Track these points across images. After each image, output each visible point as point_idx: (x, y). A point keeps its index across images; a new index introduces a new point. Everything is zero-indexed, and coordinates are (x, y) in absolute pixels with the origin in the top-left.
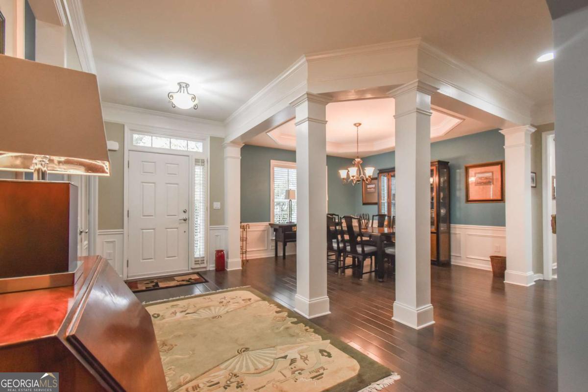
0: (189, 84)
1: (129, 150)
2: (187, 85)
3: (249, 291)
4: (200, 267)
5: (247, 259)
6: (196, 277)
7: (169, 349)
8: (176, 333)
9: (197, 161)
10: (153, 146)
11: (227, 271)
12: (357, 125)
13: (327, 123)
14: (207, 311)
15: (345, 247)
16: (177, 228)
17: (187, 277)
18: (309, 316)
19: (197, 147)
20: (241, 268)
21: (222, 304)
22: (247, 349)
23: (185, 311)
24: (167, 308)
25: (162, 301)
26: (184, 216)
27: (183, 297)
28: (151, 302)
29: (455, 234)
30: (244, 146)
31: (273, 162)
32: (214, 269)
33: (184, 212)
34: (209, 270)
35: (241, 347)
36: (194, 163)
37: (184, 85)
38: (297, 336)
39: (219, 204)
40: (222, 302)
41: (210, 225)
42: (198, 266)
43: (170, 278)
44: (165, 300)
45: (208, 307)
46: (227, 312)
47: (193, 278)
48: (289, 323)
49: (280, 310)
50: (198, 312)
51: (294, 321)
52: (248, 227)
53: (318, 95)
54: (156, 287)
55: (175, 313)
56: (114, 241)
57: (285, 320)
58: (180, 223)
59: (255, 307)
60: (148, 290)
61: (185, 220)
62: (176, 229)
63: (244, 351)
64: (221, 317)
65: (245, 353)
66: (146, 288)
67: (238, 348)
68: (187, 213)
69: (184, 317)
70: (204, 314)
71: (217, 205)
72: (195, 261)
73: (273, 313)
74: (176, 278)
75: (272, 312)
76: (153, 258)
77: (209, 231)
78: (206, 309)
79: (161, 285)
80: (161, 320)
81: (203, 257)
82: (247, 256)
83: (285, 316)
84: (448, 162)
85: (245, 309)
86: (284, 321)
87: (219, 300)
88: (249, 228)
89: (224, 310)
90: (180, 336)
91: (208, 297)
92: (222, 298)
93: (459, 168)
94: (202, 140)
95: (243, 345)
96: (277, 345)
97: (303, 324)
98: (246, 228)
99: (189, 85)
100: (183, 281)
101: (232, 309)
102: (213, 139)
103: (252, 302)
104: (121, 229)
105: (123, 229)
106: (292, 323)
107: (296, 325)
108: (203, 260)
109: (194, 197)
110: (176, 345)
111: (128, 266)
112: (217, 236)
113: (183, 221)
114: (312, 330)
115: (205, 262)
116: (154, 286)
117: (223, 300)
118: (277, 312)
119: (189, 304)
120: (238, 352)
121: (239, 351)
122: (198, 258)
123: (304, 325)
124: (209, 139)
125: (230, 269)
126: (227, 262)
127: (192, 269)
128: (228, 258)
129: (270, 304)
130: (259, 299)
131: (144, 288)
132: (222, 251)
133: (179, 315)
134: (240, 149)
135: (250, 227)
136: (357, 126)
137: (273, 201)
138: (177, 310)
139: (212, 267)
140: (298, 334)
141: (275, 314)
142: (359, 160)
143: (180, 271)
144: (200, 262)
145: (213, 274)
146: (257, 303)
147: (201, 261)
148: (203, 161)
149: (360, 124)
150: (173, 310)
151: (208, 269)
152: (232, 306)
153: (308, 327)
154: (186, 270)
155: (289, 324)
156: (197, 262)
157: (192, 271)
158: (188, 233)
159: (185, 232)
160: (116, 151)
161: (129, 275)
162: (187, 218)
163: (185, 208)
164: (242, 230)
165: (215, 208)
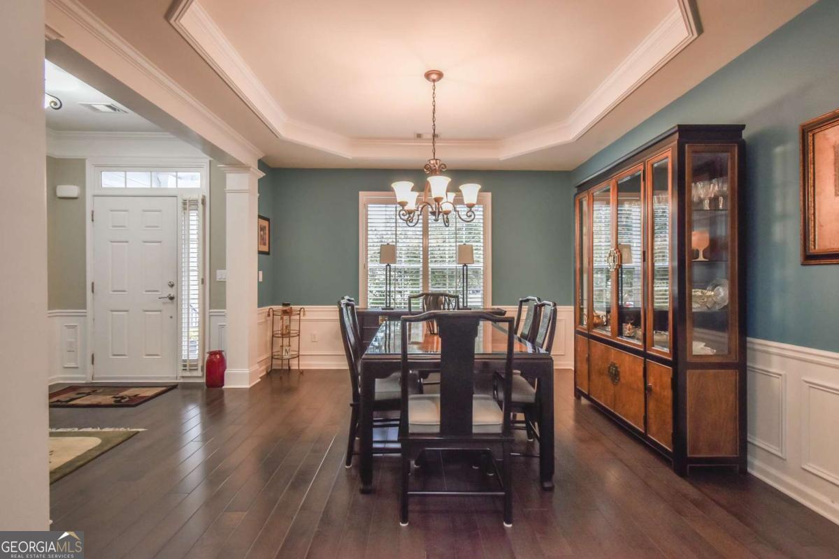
1: (94, 196)
4: (191, 376)
5: (301, 368)
9: (186, 203)
10: (128, 186)
11: (224, 390)
12: (432, 77)
16: (160, 311)
26: (172, 292)
29: (767, 373)
31: (363, 196)
33: (170, 286)
34: (200, 383)
39: (225, 273)
41: (210, 309)
42: (188, 374)
52: (302, 313)
56: (76, 326)
58: (164, 303)
61: (172, 298)
62: (159, 313)
68: (175, 287)
71: (222, 275)
72: (183, 366)
76: (126, 354)
77: (207, 316)
81: (197, 360)
84: (742, 127)
88: (304, 315)
93: (782, 141)
94: (198, 167)
98: (299, 314)
102: (213, 164)
104: (82, 309)
105: (85, 307)
108: (196, 365)
111: (93, 363)
112: (222, 326)
113: (170, 301)
122: (187, 361)
124: (207, 166)
125: (228, 385)
127: (183, 377)
132: (220, 353)
135: (306, 313)
136: (434, 81)
137: (365, 266)
143: (164, 378)
145: (204, 389)
147: (191, 366)
148: (193, 203)
149: (440, 75)
154: (173, 379)
156: (185, 367)
157: (181, 380)
158: (176, 319)
159: (171, 317)
160: (76, 198)
161: (96, 376)
162: (176, 296)
163: (172, 279)
164: (286, 317)
165: (218, 280)
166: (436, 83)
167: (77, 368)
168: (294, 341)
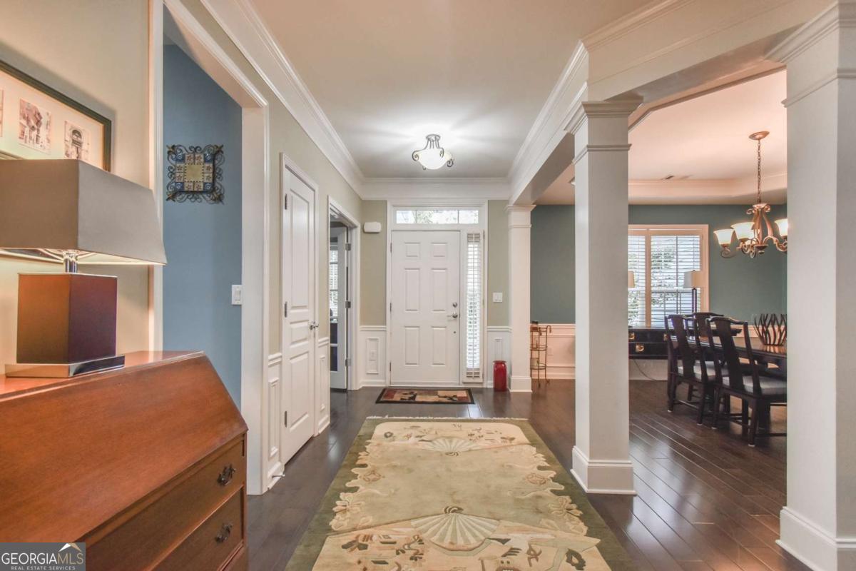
0: (441, 135)
1: (393, 231)
2: (437, 137)
3: (518, 426)
4: (474, 383)
6: (464, 394)
7: (374, 480)
8: (394, 463)
9: (469, 236)
11: (509, 394)
12: (758, 137)
13: (631, 147)
14: (445, 443)
15: (719, 378)
16: (445, 327)
17: (451, 394)
18: (588, 488)
19: (470, 218)
20: (531, 391)
21: (470, 437)
22: (459, 510)
23: (421, 437)
24: (405, 428)
25: (407, 418)
26: (455, 311)
27: (432, 418)
28: (395, 418)
30: (535, 208)
32: (492, 387)
33: (455, 306)
34: (487, 388)
35: (455, 505)
36: (466, 239)
37: (433, 138)
38: (546, 513)
39: (500, 295)
40: (471, 435)
41: (488, 325)
42: (471, 380)
43: (432, 391)
44: (410, 418)
45: (450, 438)
46: (470, 450)
47: (458, 396)
48: (548, 490)
49: (548, 465)
50: (435, 442)
51: (559, 489)
52: (548, 330)
53: (605, 102)
54: (412, 400)
55: (409, 436)
56: (377, 339)
57: (545, 483)
58: (449, 321)
59: (512, 452)
60: (402, 402)
61: (455, 317)
62: (444, 329)
63: (454, 511)
64: (458, 454)
65: (455, 514)
66: (402, 399)
67: (448, 504)
68: (458, 307)
69: (416, 444)
70: (442, 446)
71: (498, 297)
72: (468, 373)
73: (533, 468)
74: (440, 393)
75: (531, 466)
76: (417, 363)
77: (486, 332)
78: (447, 440)
79: (418, 399)
80: (390, 441)
81: (478, 369)
82: (547, 373)
83: (548, 477)
85: (496, 452)
86: (541, 484)
87: (471, 432)
88: (550, 331)
89: (468, 445)
90: (395, 467)
91: (460, 424)
92: (476, 430)
94: (477, 206)
95: (458, 502)
96: (505, 518)
97: (571, 498)
98: (546, 331)
99: (439, 137)
100: (445, 397)
101: (478, 448)
102: (491, 203)
103: (513, 444)
104: (383, 325)
105: (385, 323)
106: (552, 491)
107: (557, 497)
108: (478, 373)
109: (467, 286)
110: (384, 477)
111: (390, 370)
112: (498, 340)
113: (453, 318)
114: (580, 513)
115: (481, 375)
116: (410, 398)
117: (476, 432)
118: (540, 468)
119: (431, 429)
120: (445, 510)
121: (448, 510)
122: (471, 369)
123: (570, 501)
124: (486, 205)
125: (513, 389)
126: (510, 379)
127: (464, 383)
128: (511, 373)
129: (538, 452)
130: (527, 441)
131: (398, 399)
132: (503, 363)
133: (412, 440)
134: (530, 213)
135: (552, 330)
136: (759, 139)
138: (415, 432)
139: (489, 384)
140: (550, 511)
141: (536, 469)
142: (763, 205)
143: (446, 384)
144: (473, 375)
145: (491, 394)
146: (520, 446)
147: (475, 373)
148: (477, 236)
149: (766, 134)
150: (409, 432)
151: (485, 386)
152: (482, 444)
153: (574, 506)
154: (456, 384)
155: (547, 492)
156: (469, 375)
157: (463, 386)
158: (460, 335)
159: (455, 332)
160: (377, 233)
161: (392, 381)
162: (458, 314)
163: (455, 300)
164: (536, 334)
165: (494, 301)
166: (761, 141)
167: (377, 374)
168: (543, 353)
